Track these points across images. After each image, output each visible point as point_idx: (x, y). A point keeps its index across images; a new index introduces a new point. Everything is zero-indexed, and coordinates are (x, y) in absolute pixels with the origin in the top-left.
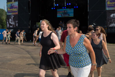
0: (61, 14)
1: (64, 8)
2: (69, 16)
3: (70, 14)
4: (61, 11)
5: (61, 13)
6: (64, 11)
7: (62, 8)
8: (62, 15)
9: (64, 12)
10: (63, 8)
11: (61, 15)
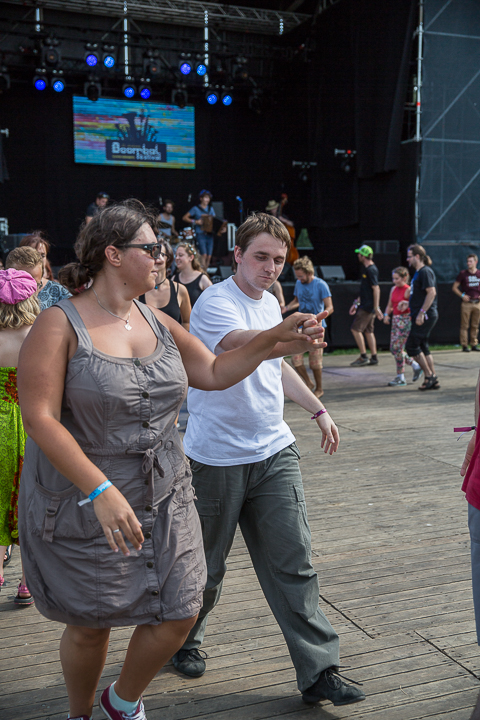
0: (102, 140)
1: (137, 98)
2: (164, 159)
3: (170, 149)
4: (105, 117)
5: (101, 133)
6: (131, 117)
7: (121, 96)
8: (116, 148)
9: (124, 123)
10: (130, 92)
11: (109, 144)
